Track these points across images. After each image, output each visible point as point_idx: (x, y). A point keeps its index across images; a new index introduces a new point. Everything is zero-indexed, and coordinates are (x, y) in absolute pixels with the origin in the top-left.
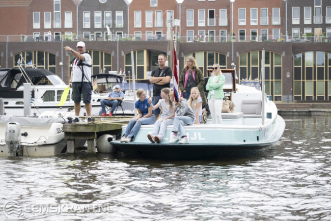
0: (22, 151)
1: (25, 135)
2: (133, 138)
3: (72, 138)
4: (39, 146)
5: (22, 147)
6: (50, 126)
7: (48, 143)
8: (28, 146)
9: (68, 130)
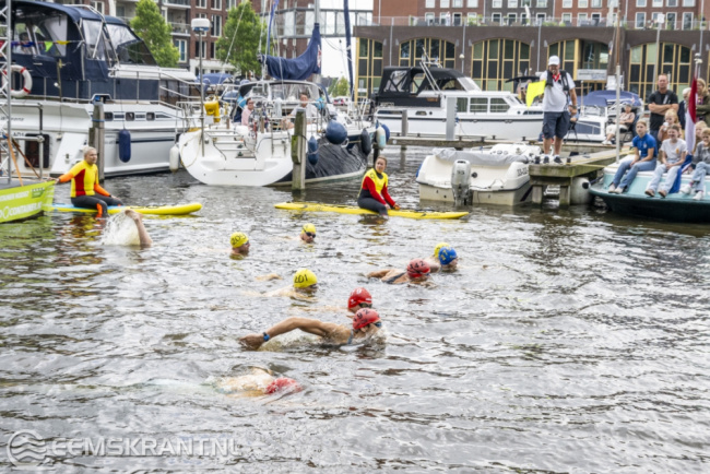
0: (471, 197)
1: (475, 175)
2: (626, 189)
3: (539, 183)
4: (494, 192)
5: (471, 192)
6: (509, 165)
7: (506, 188)
8: (479, 192)
9: (536, 173)
